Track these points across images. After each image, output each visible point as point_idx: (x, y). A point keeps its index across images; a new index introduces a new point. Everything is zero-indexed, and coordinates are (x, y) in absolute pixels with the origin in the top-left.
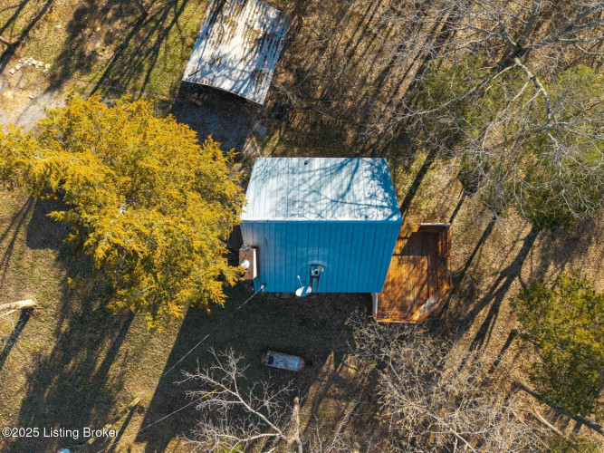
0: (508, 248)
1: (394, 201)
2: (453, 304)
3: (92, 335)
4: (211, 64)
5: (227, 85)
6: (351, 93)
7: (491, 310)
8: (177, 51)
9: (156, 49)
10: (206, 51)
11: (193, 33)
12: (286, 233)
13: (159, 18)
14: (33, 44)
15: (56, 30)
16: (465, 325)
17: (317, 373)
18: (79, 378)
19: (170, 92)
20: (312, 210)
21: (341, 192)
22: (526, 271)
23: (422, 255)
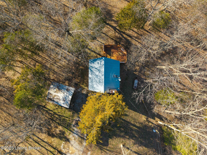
0: (109, 29)
1: (100, 59)
2: (122, 43)
3: (130, 130)
4: (65, 101)
5: (70, 97)
6: (71, 67)
7: (124, 34)
8: (60, 110)
9: (59, 115)
10: (61, 103)
11: (55, 106)
12: (107, 83)
13: (51, 115)
14: (58, 146)
15: (54, 141)
16: (127, 40)
17: (138, 76)
18: (140, 133)
19: (70, 112)
20: (102, 77)
21: (97, 70)
22: (115, 25)
23: (111, 51)
